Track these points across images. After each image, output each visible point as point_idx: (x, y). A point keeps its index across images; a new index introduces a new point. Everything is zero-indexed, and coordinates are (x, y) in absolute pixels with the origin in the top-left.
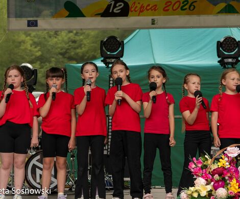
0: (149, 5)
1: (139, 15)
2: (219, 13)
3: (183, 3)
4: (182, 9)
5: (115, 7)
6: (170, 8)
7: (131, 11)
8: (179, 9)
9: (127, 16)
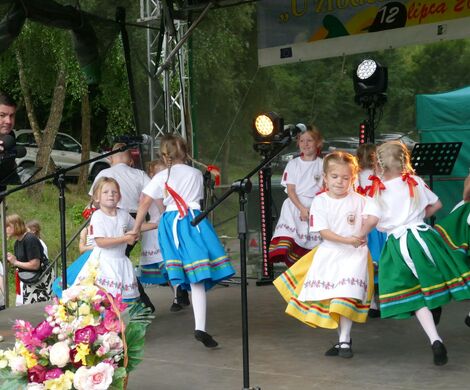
0: (433, 6)
1: (420, 23)
5: (387, 14)
6: (464, 5)
7: (410, 18)
9: (403, 26)
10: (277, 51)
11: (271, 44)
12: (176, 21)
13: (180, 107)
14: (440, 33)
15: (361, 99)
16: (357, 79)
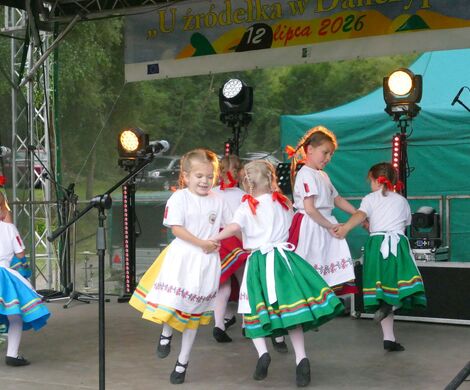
0: (299, 28)
1: (285, 45)
2: (398, 31)
3: (347, 20)
4: (345, 30)
5: (254, 35)
6: (328, 29)
7: (276, 39)
8: (341, 30)
9: (269, 47)
10: (144, 67)
11: (138, 60)
12: (41, 32)
13: (44, 119)
14: (304, 56)
15: (226, 118)
16: (222, 98)
